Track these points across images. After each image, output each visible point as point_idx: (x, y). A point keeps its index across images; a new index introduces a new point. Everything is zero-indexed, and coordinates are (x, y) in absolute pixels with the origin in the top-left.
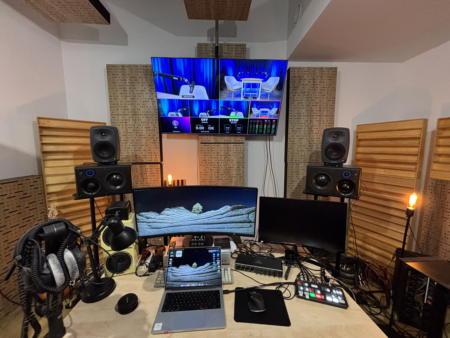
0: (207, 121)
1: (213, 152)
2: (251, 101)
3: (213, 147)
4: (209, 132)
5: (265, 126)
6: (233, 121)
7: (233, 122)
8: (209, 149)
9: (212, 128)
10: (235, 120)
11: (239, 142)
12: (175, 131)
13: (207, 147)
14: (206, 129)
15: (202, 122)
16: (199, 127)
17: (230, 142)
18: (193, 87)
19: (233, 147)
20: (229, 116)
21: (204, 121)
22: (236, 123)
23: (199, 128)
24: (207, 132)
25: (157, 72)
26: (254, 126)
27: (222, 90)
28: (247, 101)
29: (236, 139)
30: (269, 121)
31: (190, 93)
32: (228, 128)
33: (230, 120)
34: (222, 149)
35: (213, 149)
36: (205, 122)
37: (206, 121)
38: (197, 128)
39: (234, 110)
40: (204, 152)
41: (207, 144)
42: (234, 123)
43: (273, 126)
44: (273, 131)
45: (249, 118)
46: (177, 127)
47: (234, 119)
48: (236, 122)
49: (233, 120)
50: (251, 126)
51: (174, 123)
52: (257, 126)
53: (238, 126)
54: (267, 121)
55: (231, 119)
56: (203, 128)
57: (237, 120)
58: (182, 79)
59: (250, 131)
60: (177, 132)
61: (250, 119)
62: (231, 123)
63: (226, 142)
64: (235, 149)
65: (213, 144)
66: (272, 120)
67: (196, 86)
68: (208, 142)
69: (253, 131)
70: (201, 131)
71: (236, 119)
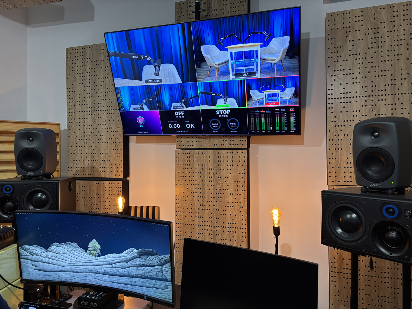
0: (183, 116)
1: (196, 163)
2: (246, 80)
3: (196, 155)
4: (187, 131)
5: (277, 120)
6: (221, 113)
7: (222, 115)
8: (191, 159)
9: (192, 126)
10: (225, 112)
11: (237, 147)
12: (141, 132)
13: (188, 155)
14: (183, 127)
15: (177, 117)
16: (172, 124)
17: (222, 147)
18: (159, 67)
19: (228, 155)
20: (215, 106)
21: (178, 116)
22: (227, 116)
23: (173, 126)
24: (184, 131)
25: (112, 52)
26: (258, 120)
27: (199, 66)
28: (241, 81)
29: (233, 143)
30: (283, 110)
31: (156, 75)
32: (215, 125)
33: (218, 112)
34: (210, 159)
35: (195, 159)
36: (180, 117)
37: (182, 114)
38: (170, 126)
39: (221, 95)
40: (182, 163)
41: (188, 151)
42: (224, 116)
43: (292, 119)
44: (293, 128)
45: (246, 107)
46: (142, 126)
47: (223, 110)
48: (227, 114)
49: (221, 111)
50: (252, 120)
51: (139, 119)
52: (263, 120)
53: (231, 122)
54: (280, 110)
55: (219, 110)
56: (178, 126)
57: (229, 111)
58: (144, 58)
59: (253, 128)
60: (143, 133)
61: (250, 109)
62: (220, 116)
63: (216, 147)
64: (230, 159)
65: (196, 151)
66: (287, 108)
67: (162, 66)
68: (188, 147)
69: (258, 128)
70: (177, 131)
71: (226, 110)
